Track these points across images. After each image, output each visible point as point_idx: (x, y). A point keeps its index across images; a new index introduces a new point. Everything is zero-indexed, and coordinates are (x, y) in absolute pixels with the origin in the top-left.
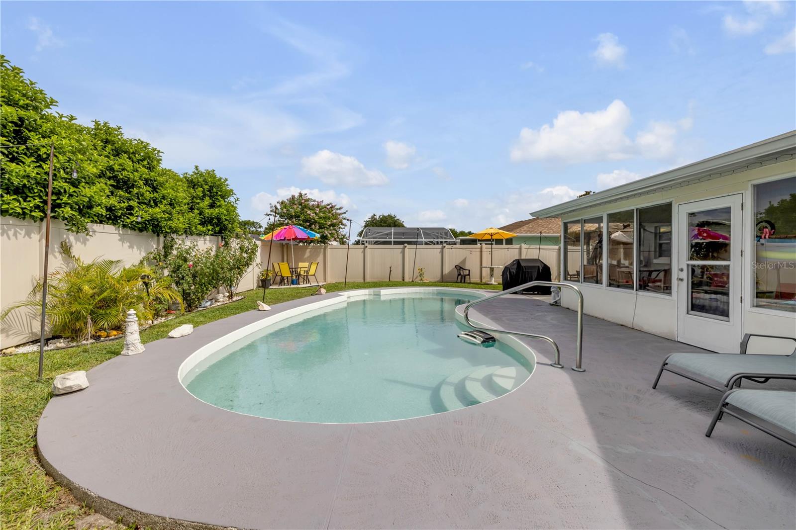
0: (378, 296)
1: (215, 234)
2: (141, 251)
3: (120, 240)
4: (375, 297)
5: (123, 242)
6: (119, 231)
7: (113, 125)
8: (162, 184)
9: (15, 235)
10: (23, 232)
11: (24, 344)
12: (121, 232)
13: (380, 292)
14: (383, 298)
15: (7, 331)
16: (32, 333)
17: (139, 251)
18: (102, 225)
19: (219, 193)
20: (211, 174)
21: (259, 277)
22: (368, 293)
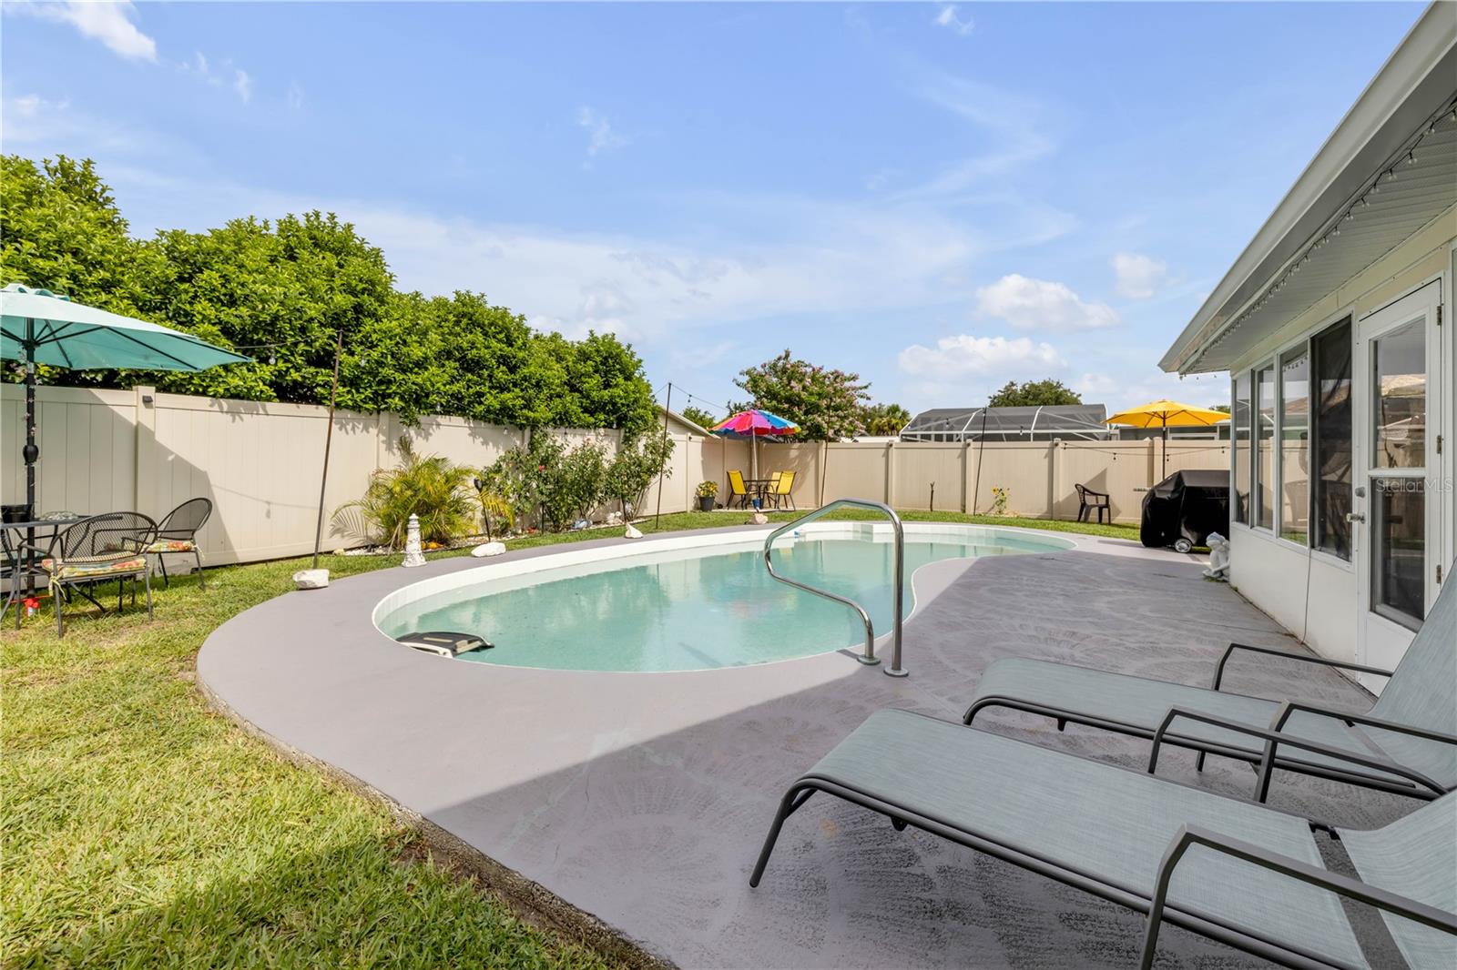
0: (868, 535)
1: (609, 426)
2: (498, 448)
3: (470, 435)
4: (864, 535)
5: (474, 437)
6: (469, 423)
7: (475, 294)
8: (524, 362)
9: (353, 429)
10: (361, 426)
11: (359, 548)
12: (472, 425)
13: (872, 527)
14: (876, 540)
15: (343, 532)
16: (367, 537)
17: (495, 449)
18: (447, 417)
19: (618, 366)
20: (609, 340)
21: (698, 493)
22: (852, 529)
